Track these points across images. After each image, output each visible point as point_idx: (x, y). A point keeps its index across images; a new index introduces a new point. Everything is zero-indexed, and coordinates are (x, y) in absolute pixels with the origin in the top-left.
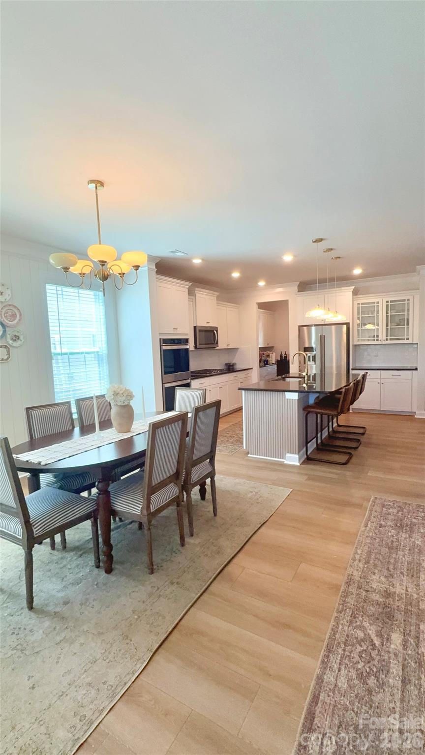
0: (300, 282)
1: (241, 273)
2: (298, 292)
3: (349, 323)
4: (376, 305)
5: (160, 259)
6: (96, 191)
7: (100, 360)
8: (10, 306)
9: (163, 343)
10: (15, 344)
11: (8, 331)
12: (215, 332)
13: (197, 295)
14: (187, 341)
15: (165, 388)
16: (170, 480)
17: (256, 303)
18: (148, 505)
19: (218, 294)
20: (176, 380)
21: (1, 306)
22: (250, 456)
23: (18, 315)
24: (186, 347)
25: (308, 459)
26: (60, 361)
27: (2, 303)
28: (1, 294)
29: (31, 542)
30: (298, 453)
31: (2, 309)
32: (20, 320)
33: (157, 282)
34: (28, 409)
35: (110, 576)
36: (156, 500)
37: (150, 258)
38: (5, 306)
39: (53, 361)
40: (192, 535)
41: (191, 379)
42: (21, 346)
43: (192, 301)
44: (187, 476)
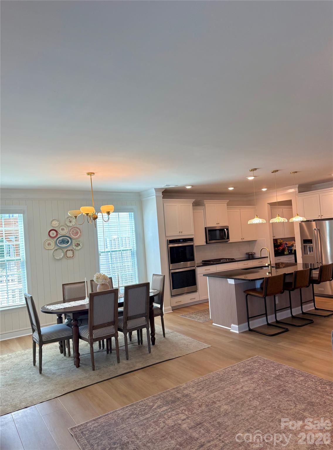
0: (299, 185)
2: (299, 192)
5: (165, 189)
6: (91, 177)
7: (132, 254)
8: (75, 228)
9: (170, 243)
10: (77, 248)
11: (74, 241)
12: (225, 230)
13: (206, 205)
14: (191, 240)
15: (172, 273)
16: (109, 324)
17: (268, 203)
18: (91, 334)
19: (228, 201)
20: (182, 267)
21: (70, 228)
22: (213, 324)
23: (79, 232)
24: (191, 244)
25: (250, 330)
26: (105, 256)
27: (71, 226)
28: (70, 222)
29: (41, 343)
30: (238, 324)
31: (71, 230)
32: (80, 235)
33: (163, 204)
34: (63, 285)
35: (77, 369)
36: (97, 333)
37: (157, 190)
38: (72, 228)
39: (100, 257)
40: (127, 359)
41: (197, 266)
42: (80, 249)
43: (200, 211)
44: (124, 325)
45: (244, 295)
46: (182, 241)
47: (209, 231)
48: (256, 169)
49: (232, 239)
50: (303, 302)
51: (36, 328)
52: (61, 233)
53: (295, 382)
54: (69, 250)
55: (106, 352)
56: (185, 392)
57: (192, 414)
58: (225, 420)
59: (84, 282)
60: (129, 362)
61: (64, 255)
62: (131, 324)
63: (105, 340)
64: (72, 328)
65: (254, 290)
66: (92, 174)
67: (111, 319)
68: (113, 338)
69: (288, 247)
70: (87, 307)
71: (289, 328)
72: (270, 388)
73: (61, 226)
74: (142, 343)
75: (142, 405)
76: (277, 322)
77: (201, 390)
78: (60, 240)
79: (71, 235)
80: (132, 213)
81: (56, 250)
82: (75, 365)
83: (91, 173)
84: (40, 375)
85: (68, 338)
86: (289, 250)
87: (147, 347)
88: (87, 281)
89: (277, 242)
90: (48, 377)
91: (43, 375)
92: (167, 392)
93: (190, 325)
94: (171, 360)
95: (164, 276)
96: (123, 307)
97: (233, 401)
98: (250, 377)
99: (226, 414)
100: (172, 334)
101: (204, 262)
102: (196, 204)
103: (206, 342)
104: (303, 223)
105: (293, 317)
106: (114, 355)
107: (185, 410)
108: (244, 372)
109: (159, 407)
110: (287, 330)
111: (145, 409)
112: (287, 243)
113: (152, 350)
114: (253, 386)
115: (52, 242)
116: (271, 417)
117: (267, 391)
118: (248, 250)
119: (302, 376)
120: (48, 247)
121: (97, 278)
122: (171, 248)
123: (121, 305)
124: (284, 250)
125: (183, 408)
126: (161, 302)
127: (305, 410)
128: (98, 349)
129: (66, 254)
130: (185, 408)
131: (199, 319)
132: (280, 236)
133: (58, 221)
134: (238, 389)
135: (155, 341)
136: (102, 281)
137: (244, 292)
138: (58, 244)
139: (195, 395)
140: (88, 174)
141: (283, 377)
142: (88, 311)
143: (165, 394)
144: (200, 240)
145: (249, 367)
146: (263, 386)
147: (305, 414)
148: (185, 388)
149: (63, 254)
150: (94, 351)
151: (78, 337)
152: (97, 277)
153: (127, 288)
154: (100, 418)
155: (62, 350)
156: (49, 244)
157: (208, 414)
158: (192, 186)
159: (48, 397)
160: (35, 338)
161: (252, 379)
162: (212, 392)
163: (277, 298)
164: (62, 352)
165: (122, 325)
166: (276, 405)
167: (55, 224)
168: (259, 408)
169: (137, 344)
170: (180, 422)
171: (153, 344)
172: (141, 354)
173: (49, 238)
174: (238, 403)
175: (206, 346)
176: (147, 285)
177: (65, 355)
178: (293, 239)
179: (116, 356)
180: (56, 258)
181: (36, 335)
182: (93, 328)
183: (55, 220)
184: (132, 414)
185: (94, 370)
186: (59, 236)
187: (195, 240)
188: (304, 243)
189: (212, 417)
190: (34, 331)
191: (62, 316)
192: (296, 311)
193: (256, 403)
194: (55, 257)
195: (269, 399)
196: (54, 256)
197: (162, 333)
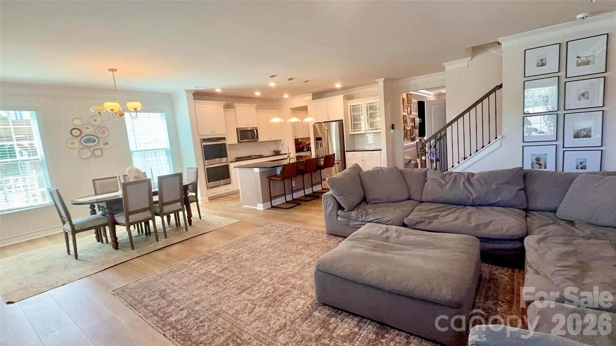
0: (313, 93)
1: (261, 93)
2: (313, 99)
3: (342, 120)
4: (360, 106)
5: (195, 91)
6: (113, 73)
7: (167, 152)
8: (101, 127)
9: (203, 141)
10: (106, 147)
11: (101, 140)
12: (255, 130)
13: (236, 108)
14: (224, 139)
15: (207, 168)
16: (145, 210)
17: (290, 108)
18: (127, 219)
19: (256, 105)
20: (217, 163)
21: (95, 127)
22: (244, 206)
23: (106, 131)
24: (224, 142)
25: (273, 207)
26: (137, 155)
27: (97, 125)
28: (95, 121)
29: (75, 231)
30: (263, 203)
31: (96, 129)
32: (108, 134)
33: (195, 106)
34: (93, 180)
35: (116, 251)
36: (132, 218)
37: (187, 91)
38: (98, 127)
39: (133, 155)
40: (166, 238)
41: (230, 162)
42: (110, 148)
43: (230, 112)
44: (160, 210)
45: (267, 180)
46: (215, 139)
47: (241, 131)
48: (274, 76)
49: (261, 139)
50: (313, 184)
51: (66, 219)
52: (85, 131)
53: (299, 234)
54: (97, 149)
55: (145, 235)
56: (216, 252)
57: (220, 264)
58: (246, 263)
59: (116, 177)
60: (167, 239)
61: (91, 155)
62: (166, 209)
63: (143, 223)
64: (106, 216)
65: (276, 176)
66: (114, 71)
67: (147, 205)
68: (151, 222)
69: (306, 145)
70: (121, 197)
71: (301, 202)
72: (281, 240)
73: (85, 125)
74: (180, 226)
75: (179, 265)
76: (293, 199)
77: (229, 249)
78: (84, 139)
79: (98, 134)
80: (164, 114)
81: (81, 149)
82: (114, 248)
83: (113, 69)
84: (76, 261)
85: (104, 226)
86: (307, 147)
87: (184, 228)
88: (119, 176)
89: (298, 141)
90: (85, 261)
91: (80, 260)
92: (201, 254)
93: (225, 209)
94: (206, 234)
95: (197, 168)
96: (158, 196)
97: (253, 251)
98: (268, 235)
99: (247, 259)
100: (207, 216)
101: (237, 159)
102: (227, 107)
103: (236, 218)
104: (316, 124)
105: (306, 196)
106: (153, 237)
107: (215, 263)
108: (264, 233)
109: (194, 264)
110: (300, 204)
111: (181, 267)
112: (306, 142)
113: (188, 229)
114: (269, 240)
115: (76, 141)
116: (279, 256)
117: (279, 242)
118: (275, 148)
119: (305, 230)
120: (72, 146)
121: (130, 172)
122: (204, 146)
123: (155, 194)
124: (303, 147)
125: (213, 262)
126: (195, 191)
127: (302, 249)
128: (137, 234)
129: (94, 153)
130: (215, 261)
131: (232, 204)
132: (300, 136)
133: (80, 120)
134: (258, 244)
135: (192, 222)
136: (135, 174)
137: (267, 178)
138: (84, 143)
139: (224, 252)
140: (110, 70)
141: (291, 233)
142: (122, 200)
143: (198, 256)
144: (232, 139)
145: (268, 230)
146: (276, 239)
147: (302, 251)
148: (216, 250)
149: (90, 153)
150: (133, 236)
151: (114, 224)
152: (129, 170)
153: (160, 179)
154: (140, 279)
155: (99, 239)
156: (72, 143)
157: (233, 262)
158: (221, 89)
159: (87, 274)
160: (66, 229)
161: (269, 236)
162: (237, 249)
163: (293, 182)
164: (99, 241)
165: (158, 211)
166: (284, 249)
167: (77, 122)
168: (272, 252)
169: (176, 226)
170: (210, 270)
171: (190, 224)
172: (179, 233)
173: (71, 137)
174: (256, 252)
175: (237, 221)
176: (180, 175)
177: (102, 242)
178: (309, 139)
179: (155, 237)
180: (83, 157)
181: (68, 227)
182: (128, 214)
183: (77, 118)
184: (170, 272)
185: (133, 249)
186: (83, 135)
187: (227, 139)
188: (316, 141)
189: (235, 263)
190: (64, 223)
191: (95, 209)
192: (308, 191)
193: (270, 250)
194: (81, 156)
195: (279, 246)
196: (79, 155)
197: (199, 217)
